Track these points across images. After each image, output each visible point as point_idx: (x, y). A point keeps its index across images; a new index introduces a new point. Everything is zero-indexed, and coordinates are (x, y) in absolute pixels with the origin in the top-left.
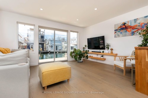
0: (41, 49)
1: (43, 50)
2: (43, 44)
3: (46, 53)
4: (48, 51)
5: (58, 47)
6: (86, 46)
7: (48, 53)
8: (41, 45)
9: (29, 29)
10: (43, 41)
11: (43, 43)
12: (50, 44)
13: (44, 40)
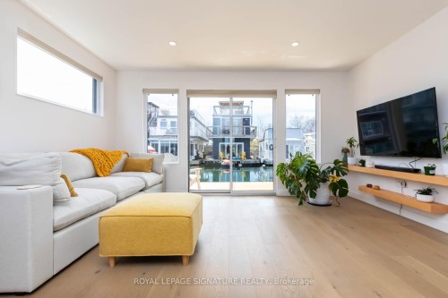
0: (244, 153)
1: (248, 156)
2: (249, 139)
3: (257, 165)
4: (262, 161)
5: (292, 148)
6: (351, 142)
7: (260, 165)
8: (243, 144)
9: (218, 105)
10: (248, 132)
11: (247, 137)
12: (266, 141)
13: (252, 129)
